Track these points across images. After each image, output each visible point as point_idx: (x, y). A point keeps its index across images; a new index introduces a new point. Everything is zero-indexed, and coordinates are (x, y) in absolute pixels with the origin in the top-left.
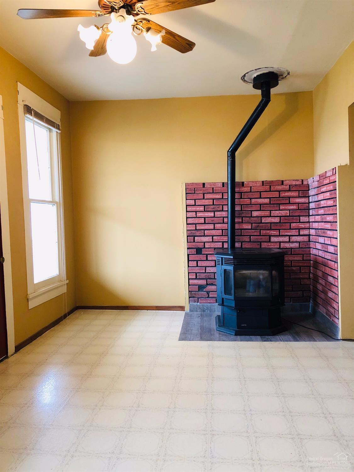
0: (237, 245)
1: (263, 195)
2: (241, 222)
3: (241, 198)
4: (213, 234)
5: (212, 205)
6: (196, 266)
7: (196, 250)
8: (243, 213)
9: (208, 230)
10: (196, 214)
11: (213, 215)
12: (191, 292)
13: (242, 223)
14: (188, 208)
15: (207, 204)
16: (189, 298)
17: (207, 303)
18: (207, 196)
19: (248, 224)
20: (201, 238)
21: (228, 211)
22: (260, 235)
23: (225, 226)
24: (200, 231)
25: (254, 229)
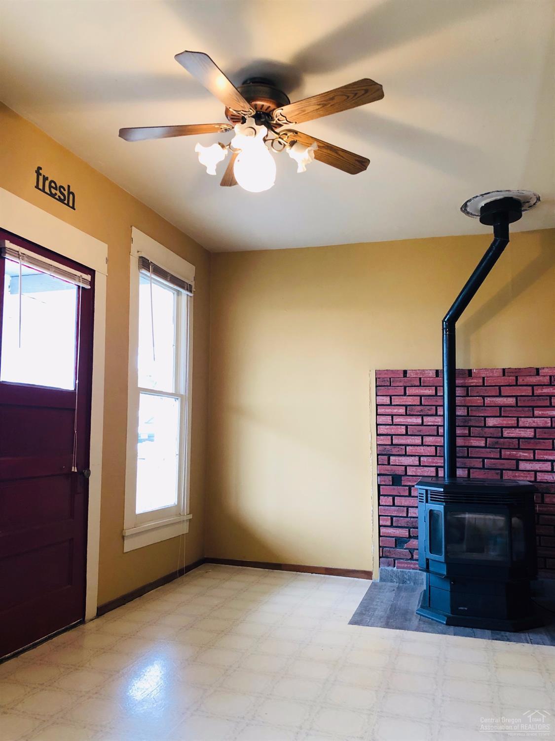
0: (460, 473)
1: (505, 391)
2: (467, 435)
3: (467, 395)
4: (420, 453)
5: (418, 405)
6: (392, 504)
7: (392, 478)
8: (470, 420)
9: (411, 445)
10: (392, 420)
11: (421, 422)
12: (383, 547)
13: (470, 436)
14: (379, 408)
15: (410, 403)
16: (380, 557)
17: (410, 568)
18: (409, 391)
19: (480, 438)
20: (400, 458)
21: (443, 416)
22: (500, 458)
23: (439, 441)
24: (399, 448)
25: (489, 448)
